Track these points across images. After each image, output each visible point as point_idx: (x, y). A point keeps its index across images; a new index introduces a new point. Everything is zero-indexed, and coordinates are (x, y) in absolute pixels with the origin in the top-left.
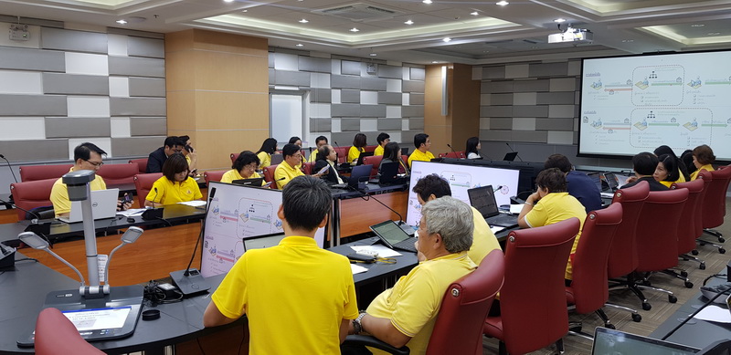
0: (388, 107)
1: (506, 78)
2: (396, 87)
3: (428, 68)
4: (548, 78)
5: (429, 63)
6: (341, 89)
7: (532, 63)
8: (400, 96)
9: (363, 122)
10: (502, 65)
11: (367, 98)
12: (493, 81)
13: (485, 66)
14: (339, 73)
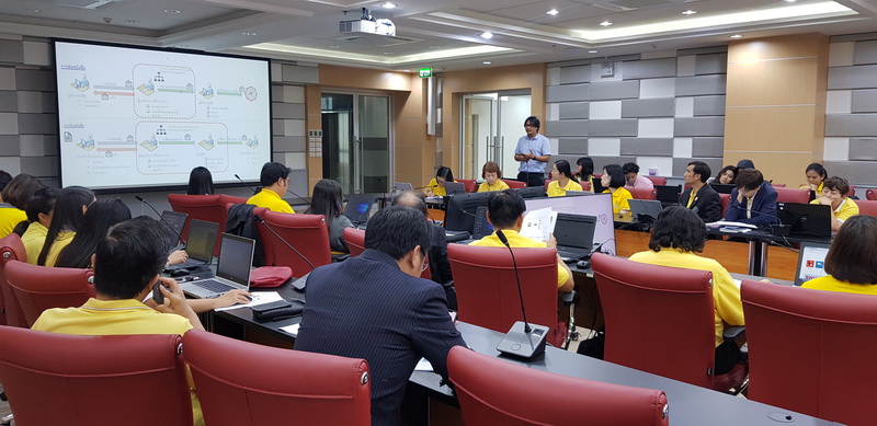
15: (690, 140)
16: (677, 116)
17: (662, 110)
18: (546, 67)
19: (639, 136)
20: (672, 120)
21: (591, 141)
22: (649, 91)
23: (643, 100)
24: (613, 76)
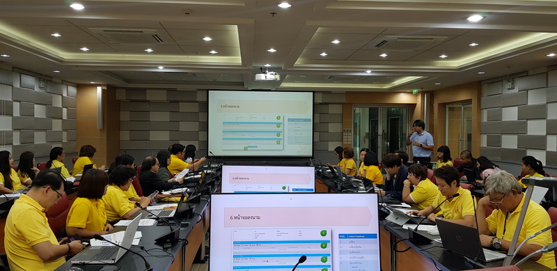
0: (53, 120)
1: (147, 99)
2: (58, 102)
3: (80, 87)
4: (178, 102)
5: (87, 83)
6: (20, 101)
7: (169, 90)
8: (61, 110)
9: (37, 134)
10: (145, 89)
11: (39, 111)
12: (132, 101)
13: (128, 89)
14: (19, 87)
16: (549, 118)
17: (539, 113)
18: (480, 85)
19: (528, 134)
20: (545, 121)
21: (504, 137)
22: (534, 99)
23: (530, 106)
24: (513, 88)
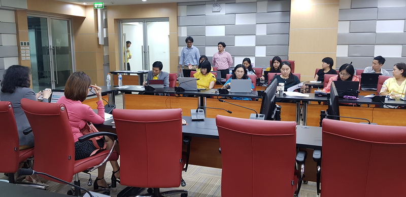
15: (265, 47)
16: (257, 34)
17: (248, 31)
18: (178, 5)
19: (236, 45)
20: (254, 37)
21: (207, 48)
22: (241, 20)
23: (237, 26)
24: (219, 11)
